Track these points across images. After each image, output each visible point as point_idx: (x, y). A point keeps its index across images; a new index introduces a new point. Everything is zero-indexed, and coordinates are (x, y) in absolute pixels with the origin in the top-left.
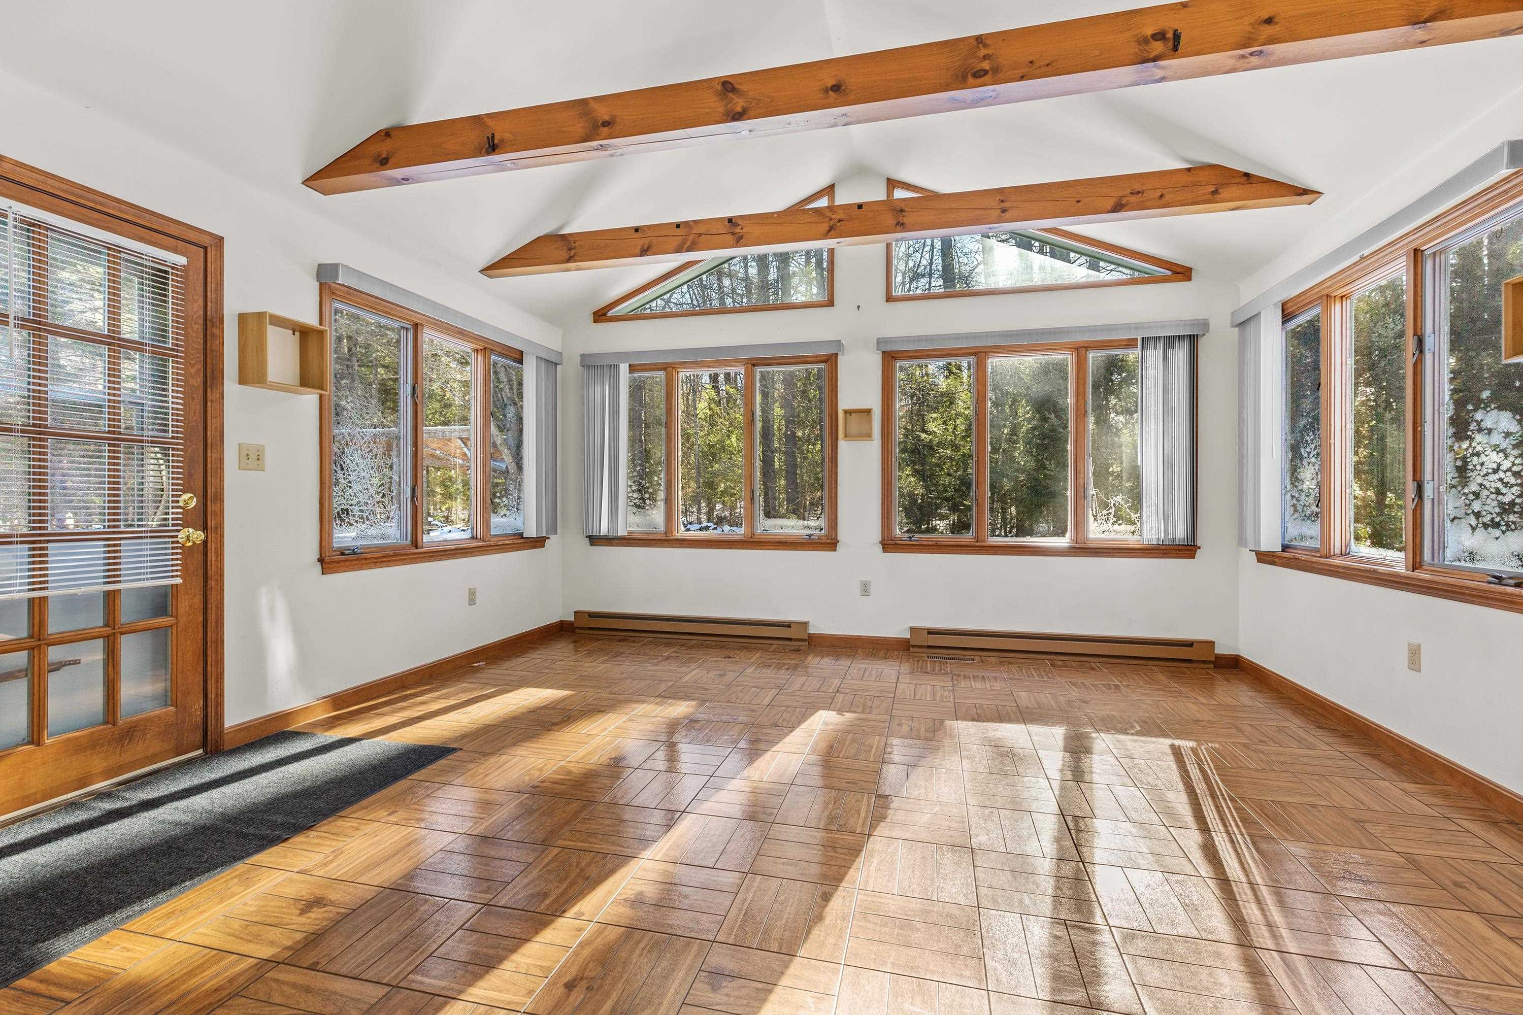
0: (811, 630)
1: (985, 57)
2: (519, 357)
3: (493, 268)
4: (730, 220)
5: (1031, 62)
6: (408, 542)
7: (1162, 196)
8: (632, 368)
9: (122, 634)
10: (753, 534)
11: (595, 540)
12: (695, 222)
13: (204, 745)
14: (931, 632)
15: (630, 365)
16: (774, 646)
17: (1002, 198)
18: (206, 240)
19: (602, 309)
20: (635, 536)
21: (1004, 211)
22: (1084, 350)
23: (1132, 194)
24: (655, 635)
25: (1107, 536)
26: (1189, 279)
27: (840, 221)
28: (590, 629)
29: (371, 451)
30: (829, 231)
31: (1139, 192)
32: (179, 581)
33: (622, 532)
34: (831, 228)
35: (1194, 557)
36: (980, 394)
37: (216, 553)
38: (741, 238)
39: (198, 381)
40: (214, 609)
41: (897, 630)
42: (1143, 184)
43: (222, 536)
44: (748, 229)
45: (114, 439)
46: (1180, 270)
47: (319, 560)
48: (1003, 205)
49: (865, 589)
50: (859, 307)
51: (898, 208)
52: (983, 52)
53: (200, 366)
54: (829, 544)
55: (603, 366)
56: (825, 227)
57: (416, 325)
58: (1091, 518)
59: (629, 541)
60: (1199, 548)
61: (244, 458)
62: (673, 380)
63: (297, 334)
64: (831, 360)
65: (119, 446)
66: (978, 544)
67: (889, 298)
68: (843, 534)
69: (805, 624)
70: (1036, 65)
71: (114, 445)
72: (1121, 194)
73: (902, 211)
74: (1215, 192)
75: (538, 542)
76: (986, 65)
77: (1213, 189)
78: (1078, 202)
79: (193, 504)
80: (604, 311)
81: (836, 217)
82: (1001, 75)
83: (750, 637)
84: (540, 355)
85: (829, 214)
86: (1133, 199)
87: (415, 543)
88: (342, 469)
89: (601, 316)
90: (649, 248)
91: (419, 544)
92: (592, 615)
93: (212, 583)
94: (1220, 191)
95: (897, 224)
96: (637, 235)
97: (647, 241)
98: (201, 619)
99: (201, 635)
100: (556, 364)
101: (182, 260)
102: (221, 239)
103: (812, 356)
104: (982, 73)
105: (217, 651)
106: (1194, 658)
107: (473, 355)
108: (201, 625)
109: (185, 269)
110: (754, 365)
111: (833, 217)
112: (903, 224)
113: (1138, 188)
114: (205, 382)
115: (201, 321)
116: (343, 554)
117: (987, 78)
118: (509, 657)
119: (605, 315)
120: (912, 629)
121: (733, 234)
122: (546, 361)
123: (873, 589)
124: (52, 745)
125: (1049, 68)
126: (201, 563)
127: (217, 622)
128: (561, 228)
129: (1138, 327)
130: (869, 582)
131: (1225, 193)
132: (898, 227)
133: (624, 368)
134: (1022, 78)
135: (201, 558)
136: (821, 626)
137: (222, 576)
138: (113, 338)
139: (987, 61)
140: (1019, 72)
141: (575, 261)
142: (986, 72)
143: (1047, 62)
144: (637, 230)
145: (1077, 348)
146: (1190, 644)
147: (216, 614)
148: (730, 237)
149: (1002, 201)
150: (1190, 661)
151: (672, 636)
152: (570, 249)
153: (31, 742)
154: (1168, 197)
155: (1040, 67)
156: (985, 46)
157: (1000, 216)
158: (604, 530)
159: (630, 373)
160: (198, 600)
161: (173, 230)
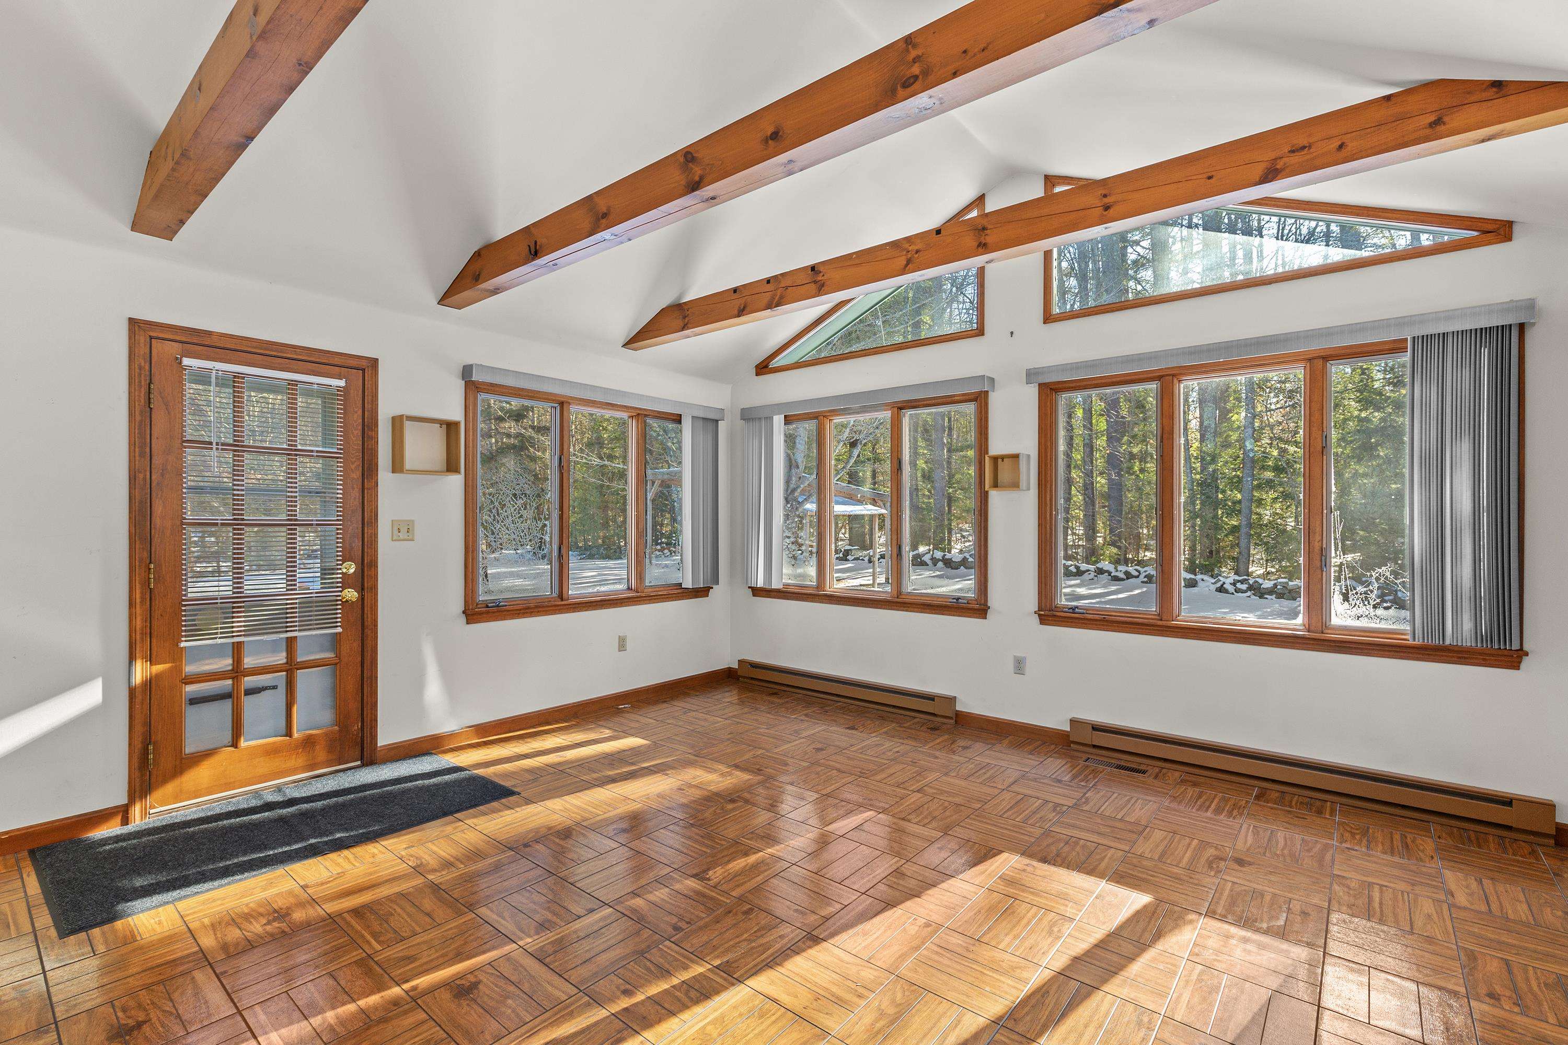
0: (959, 707)
1: (916, 60)
2: (678, 419)
3: (636, 340)
4: (813, 268)
5: (965, 52)
6: (554, 595)
7: (1341, 147)
8: (788, 420)
9: (298, 669)
10: (899, 593)
11: (757, 592)
12: (782, 275)
13: (362, 759)
14: (1096, 728)
15: (785, 416)
16: (917, 720)
17: (1104, 192)
18: (364, 364)
19: (762, 362)
20: (791, 589)
21: (1107, 208)
22: (1320, 362)
23: (1293, 152)
24: (805, 692)
25: (1363, 623)
26: (1508, 238)
27: (917, 252)
28: (752, 679)
29: (521, 516)
30: (907, 265)
31: (1304, 148)
32: (339, 630)
33: (775, 585)
34: (909, 262)
35: (1518, 668)
36: (1166, 428)
37: (371, 608)
38: (823, 285)
39: (357, 475)
40: (370, 652)
41: (1057, 721)
42: (1310, 136)
43: (376, 594)
44: (830, 275)
45: (292, 525)
46: (1490, 227)
47: (464, 612)
48: (1106, 200)
49: (1020, 666)
50: (1012, 333)
51: (980, 227)
52: (914, 53)
53: (360, 463)
54: (978, 610)
55: (760, 418)
56: (902, 261)
57: (562, 404)
58: (1337, 599)
59: (783, 594)
60: (1527, 654)
61: (396, 532)
62: (824, 429)
63: (444, 426)
64: (980, 399)
65: (295, 529)
66: (1160, 623)
67: (1048, 318)
68: (994, 599)
69: (952, 700)
70: (970, 54)
71: (291, 529)
72: (1272, 155)
73: (984, 229)
74: (1438, 122)
75: (701, 592)
76: (916, 70)
77: (1432, 118)
78: (1210, 178)
79: (352, 571)
80: (764, 364)
81: (913, 248)
82: (931, 78)
83: (894, 707)
84: (696, 414)
85: (906, 246)
86: (1295, 159)
87: (561, 597)
88: (493, 533)
89: (763, 368)
90: (744, 308)
91: (565, 596)
92: (755, 666)
93: (367, 631)
94: (1446, 119)
95: (979, 246)
96: (736, 296)
97: (742, 301)
98: (360, 659)
99: (359, 672)
100: (717, 421)
101: (342, 383)
102: (375, 361)
103: (959, 395)
104: (912, 80)
105: (371, 685)
106: (1514, 826)
107: (630, 420)
108: (359, 665)
109: (346, 389)
110: (900, 409)
111: (910, 248)
112: (985, 245)
113: (1302, 141)
114: (363, 475)
115: (360, 427)
116: (487, 607)
117: (917, 86)
118: (656, 702)
119: (766, 366)
120: (1073, 722)
121: (815, 282)
122: (704, 419)
123: (1029, 667)
124: (247, 748)
125: (986, 53)
126: (359, 616)
127: (372, 662)
128: (680, 297)
129: (1401, 322)
130: (1025, 658)
131: (1454, 120)
132: (980, 249)
133: (778, 420)
134: (955, 75)
135: (360, 612)
136: (969, 704)
137: (376, 626)
138: (291, 450)
139: (917, 65)
140: (951, 68)
141: (688, 328)
142: (916, 78)
143: (982, 46)
144: (735, 290)
145: (1310, 360)
146: (1507, 801)
147: (371, 655)
148: (813, 286)
149: (1105, 196)
150: (1509, 828)
151: (822, 696)
152: (685, 317)
153: (232, 746)
154: (1352, 146)
155: (975, 55)
156: (915, 46)
157: (1102, 215)
158: (760, 583)
159: (785, 424)
160: (356, 645)
161: (337, 360)
